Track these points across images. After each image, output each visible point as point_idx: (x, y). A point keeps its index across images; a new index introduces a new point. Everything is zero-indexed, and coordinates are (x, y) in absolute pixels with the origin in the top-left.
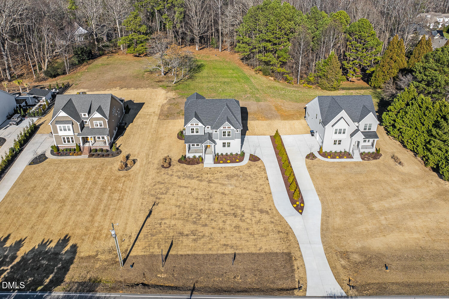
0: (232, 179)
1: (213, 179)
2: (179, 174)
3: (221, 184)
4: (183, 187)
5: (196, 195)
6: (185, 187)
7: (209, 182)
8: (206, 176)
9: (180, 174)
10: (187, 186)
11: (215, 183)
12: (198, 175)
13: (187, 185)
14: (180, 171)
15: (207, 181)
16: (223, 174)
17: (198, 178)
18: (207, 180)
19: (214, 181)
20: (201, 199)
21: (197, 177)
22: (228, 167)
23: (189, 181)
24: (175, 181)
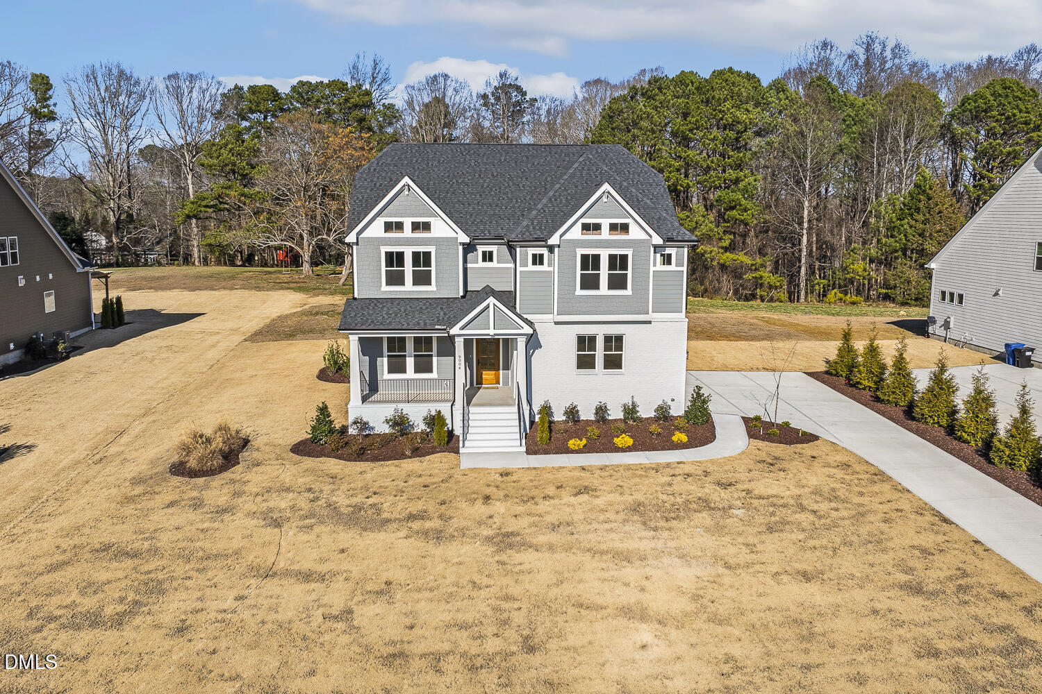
0: (674, 523)
1: (534, 525)
2: (281, 503)
3: (602, 553)
4: (287, 573)
5: (394, 633)
6: (307, 577)
7: (505, 540)
8: (480, 510)
9: (283, 505)
10: (323, 568)
11: (551, 548)
12: (415, 507)
13: (322, 560)
14: (288, 490)
15: (489, 539)
16: (600, 502)
17: (416, 525)
18: (486, 532)
19: (541, 539)
20: (436, 661)
21: (412, 517)
22: (628, 468)
23: (346, 537)
24: (236, 544)
